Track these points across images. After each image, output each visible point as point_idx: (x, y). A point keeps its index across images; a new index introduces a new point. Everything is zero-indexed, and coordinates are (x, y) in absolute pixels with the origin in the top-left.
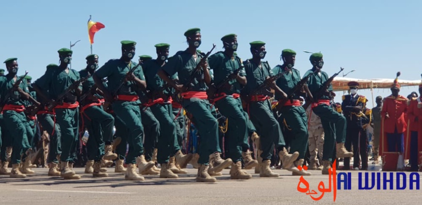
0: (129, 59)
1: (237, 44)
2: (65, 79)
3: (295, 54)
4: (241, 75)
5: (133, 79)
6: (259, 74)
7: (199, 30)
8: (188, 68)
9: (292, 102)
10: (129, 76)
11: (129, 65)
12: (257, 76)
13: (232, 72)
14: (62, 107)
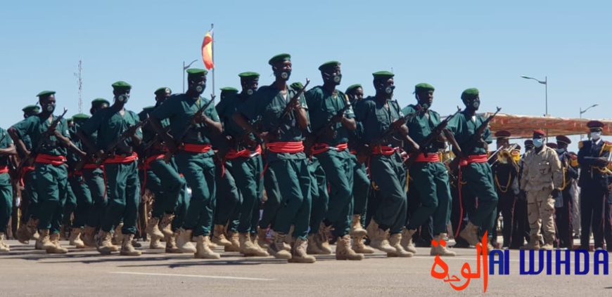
0: (197, 94)
1: (340, 76)
2: (118, 123)
3: (433, 90)
4: (348, 116)
5: (204, 121)
6: (385, 116)
7: (288, 56)
8: (274, 108)
9: (426, 156)
10: (198, 117)
11: (198, 102)
12: (381, 118)
13: (335, 113)
14: (113, 161)
